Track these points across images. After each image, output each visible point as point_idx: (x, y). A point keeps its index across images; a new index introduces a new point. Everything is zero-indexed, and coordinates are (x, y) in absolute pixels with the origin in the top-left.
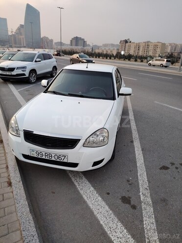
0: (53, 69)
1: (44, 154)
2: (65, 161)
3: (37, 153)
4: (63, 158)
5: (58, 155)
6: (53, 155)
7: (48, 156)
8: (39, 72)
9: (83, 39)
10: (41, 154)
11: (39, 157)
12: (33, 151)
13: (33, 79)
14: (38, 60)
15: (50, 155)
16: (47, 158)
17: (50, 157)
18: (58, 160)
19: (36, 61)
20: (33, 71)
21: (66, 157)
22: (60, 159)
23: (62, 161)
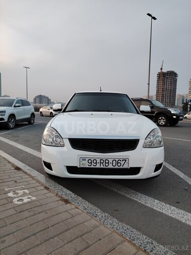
0: (31, 116)
1: (98, 161)
2: (126, 166)
3: (90, 161)
4: (122, 163)
5: (117, 160)
6: (111, 161)
7: (104, 164)
8: (17, 118)
9: (47, 97)
10: (95, 161)
11: (92, 166)
12: (84, 160)
13: (11, 125)
14: (17, 105)
15: (107, 161)
16: (102, 167)
17: (107, 165)
18: (117, 167)
19: (15, 106)
20: (12, 116)
21: (127, 161)
22: (119, 164)
23: (121, 167)
